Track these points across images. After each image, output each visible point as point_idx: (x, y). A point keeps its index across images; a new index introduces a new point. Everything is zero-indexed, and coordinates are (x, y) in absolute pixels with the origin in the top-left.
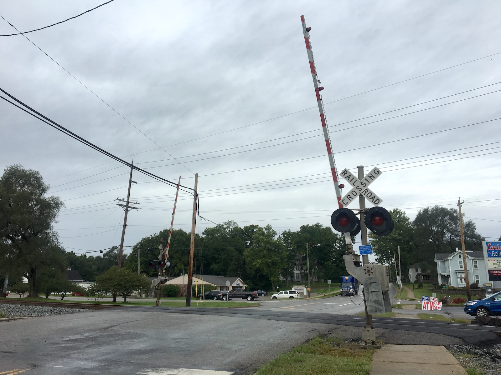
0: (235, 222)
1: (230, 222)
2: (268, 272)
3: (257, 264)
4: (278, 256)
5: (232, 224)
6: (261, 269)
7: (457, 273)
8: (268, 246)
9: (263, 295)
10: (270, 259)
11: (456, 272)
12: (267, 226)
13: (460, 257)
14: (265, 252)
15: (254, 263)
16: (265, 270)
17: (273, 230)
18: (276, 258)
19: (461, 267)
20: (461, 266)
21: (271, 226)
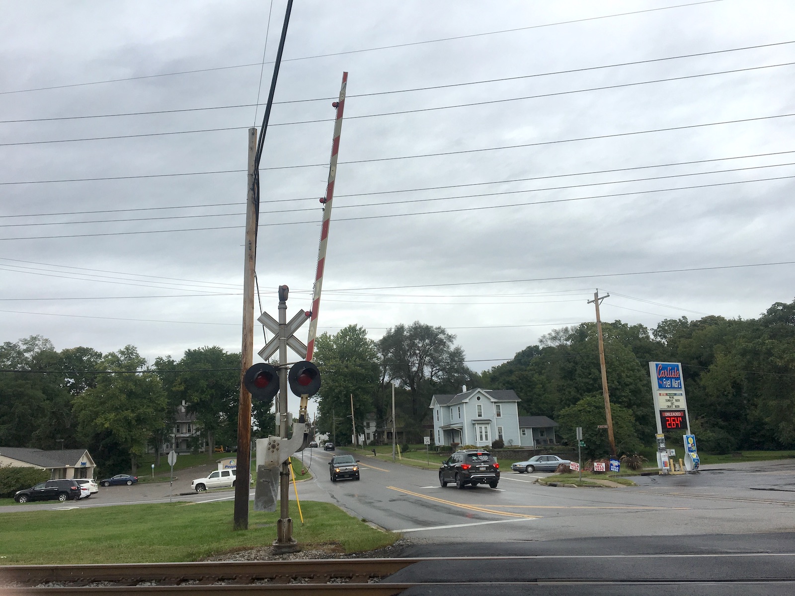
0: (47, 340)
1: (34, 339)
2: (128, 437)
3: (106, 421)
4: (149, 406)
5: (41, 343)
6: (114, 431)
7: (474, 424)
8: (131, 386)
9: (129, 483)
10: (133, 411)
11: (474, 422)
12: (127, 349)
13: (478, 398)
14: (123, 397)
15: (99, 421)
16: (122, 433)
17: (137, 356)
18: (146, 409)
19: (480, 416)
20: (480, 414)
21: (136, 348)
